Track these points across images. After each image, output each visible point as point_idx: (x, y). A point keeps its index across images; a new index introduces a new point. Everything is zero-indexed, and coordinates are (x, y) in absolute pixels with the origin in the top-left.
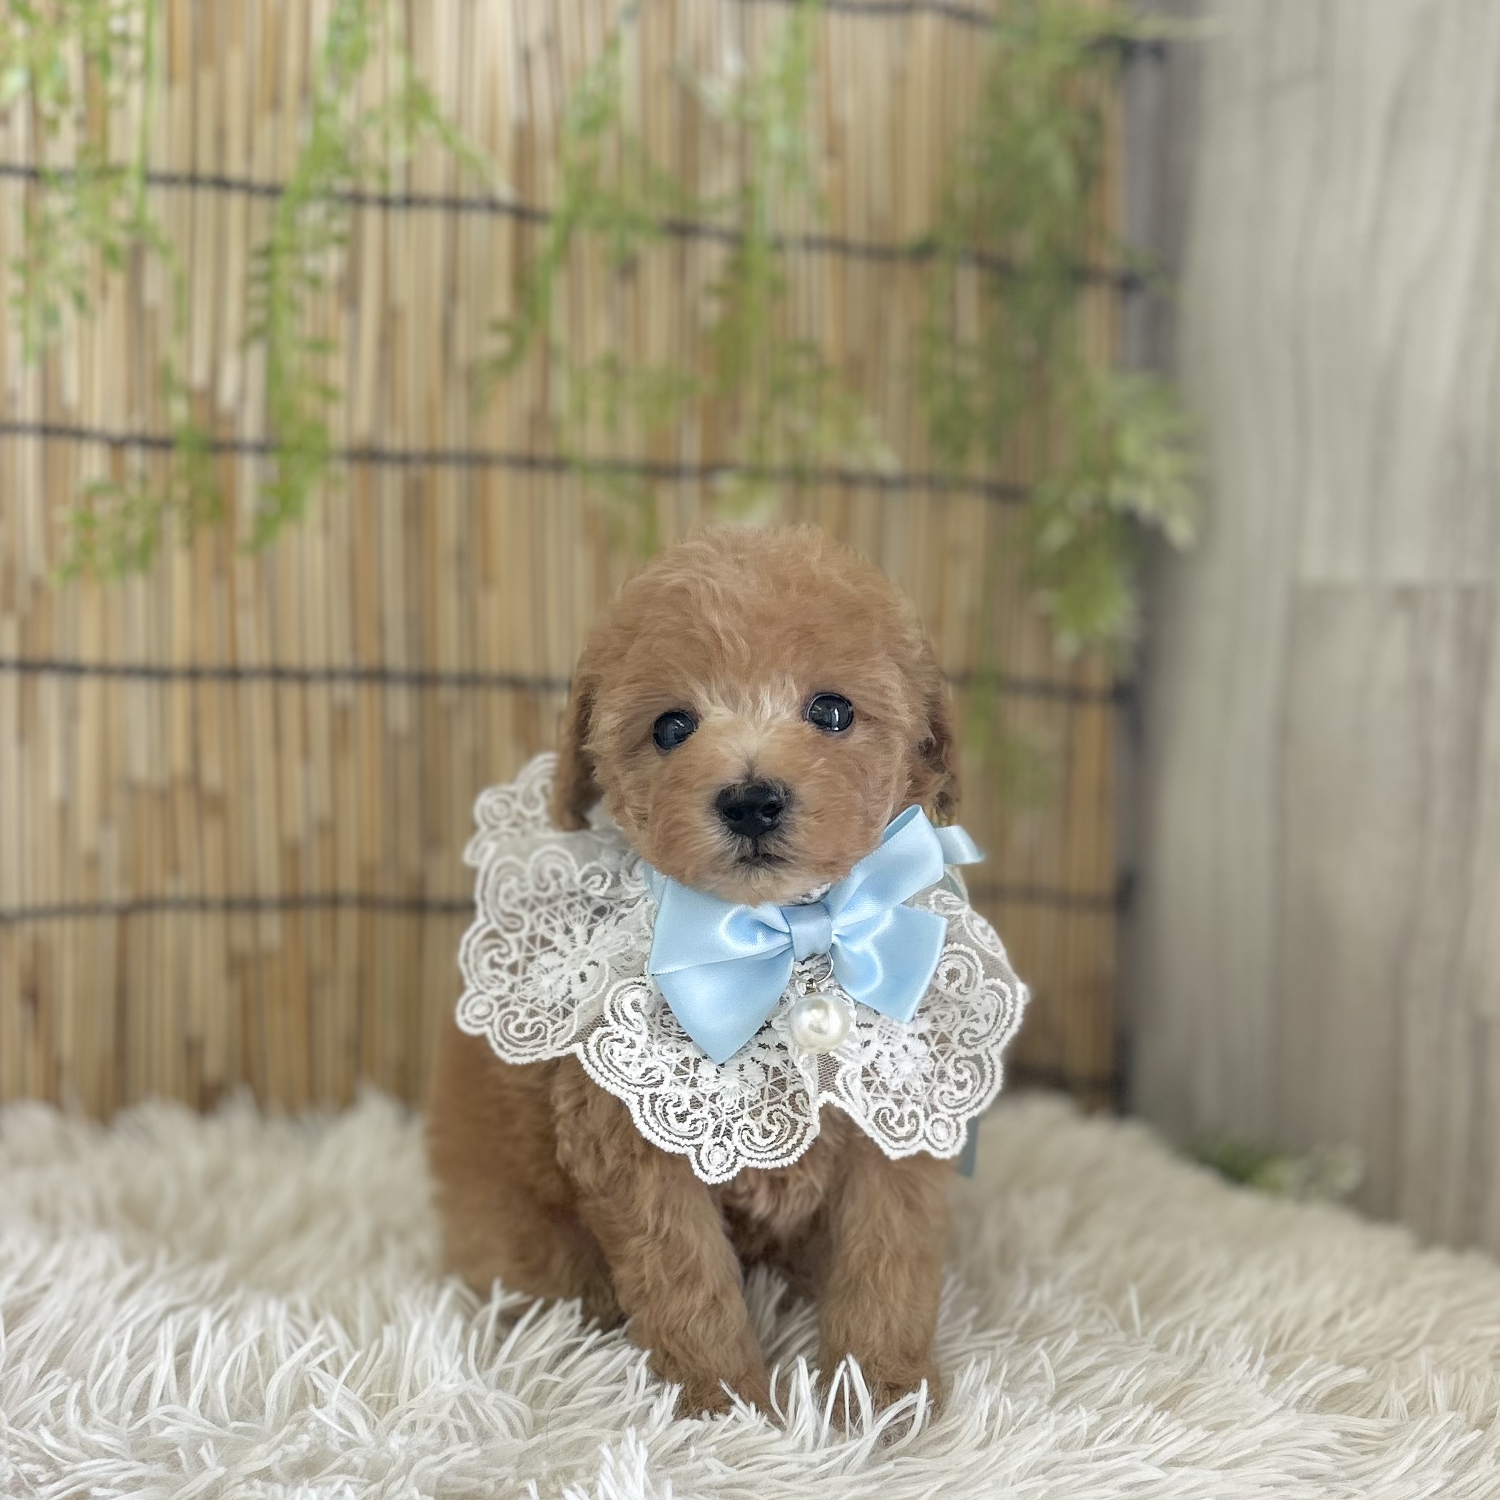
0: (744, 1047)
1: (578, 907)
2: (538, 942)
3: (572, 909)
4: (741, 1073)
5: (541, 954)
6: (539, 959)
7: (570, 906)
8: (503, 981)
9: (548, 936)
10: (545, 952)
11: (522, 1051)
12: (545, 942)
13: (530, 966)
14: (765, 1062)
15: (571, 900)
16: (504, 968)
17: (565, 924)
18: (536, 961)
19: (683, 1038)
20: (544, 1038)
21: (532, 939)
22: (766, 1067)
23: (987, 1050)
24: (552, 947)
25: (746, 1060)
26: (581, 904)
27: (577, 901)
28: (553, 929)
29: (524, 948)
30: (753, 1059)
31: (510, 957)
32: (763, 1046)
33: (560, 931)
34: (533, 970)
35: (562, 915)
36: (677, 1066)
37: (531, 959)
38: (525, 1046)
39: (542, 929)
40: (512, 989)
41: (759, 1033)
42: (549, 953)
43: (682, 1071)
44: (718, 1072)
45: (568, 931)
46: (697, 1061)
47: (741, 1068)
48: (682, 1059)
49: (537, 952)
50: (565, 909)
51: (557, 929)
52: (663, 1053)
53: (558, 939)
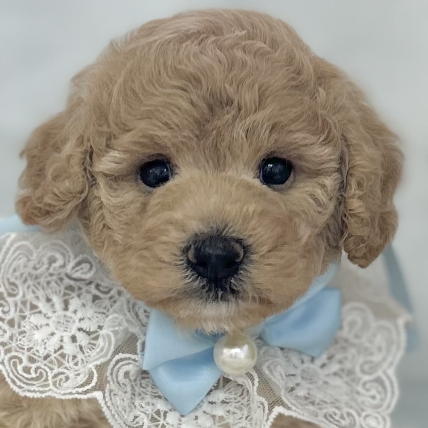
0: (199, 404)
1: (53, 284)
2: (28, 305)
3: (50, 285)
4: (196, 421)
5: (31, 314)
6: (29, 318)
7: (48, 283)
8: (5, 332)
9: (35, 302)
10: (34, 313)
11: (32, 388)
12: (33, 307)
13: (23, 323)
14: (213, 413)
15: (49, 279)
16: (6, 322)
17: (46, 295)
18: (27, 319)
19: (155, 397)
20: (47, 380)
21: (24, 303)
22: (214, 417)
23: (385, 373)
24: (38, 310)
25: (199, 413)
26: (56, 282)
27: (53, 280)
28: (37, 298)
29: (18, 309)
30: (205, 412)
31: (9, 315)
32: (211, 403)
33: (43, 299)
34: (26, 326)
35: (43, 288)
36: (152, 415)
37: (24, 318)
38: (34, 385)
39: (30, 296)
40: (11, 338)
41: (209, 394)
42: (36, 315)
43: (155, 419)
44: (181, 421)
45: (49, 300)
46: (165, 413)
47: (196, 418)
48: (155, 410)
49: (27, 313)
50: (45, 285)
51: (41, 298)
52: (143, 406)
53: (42, 305)
